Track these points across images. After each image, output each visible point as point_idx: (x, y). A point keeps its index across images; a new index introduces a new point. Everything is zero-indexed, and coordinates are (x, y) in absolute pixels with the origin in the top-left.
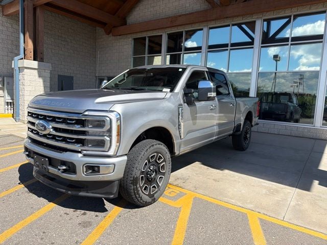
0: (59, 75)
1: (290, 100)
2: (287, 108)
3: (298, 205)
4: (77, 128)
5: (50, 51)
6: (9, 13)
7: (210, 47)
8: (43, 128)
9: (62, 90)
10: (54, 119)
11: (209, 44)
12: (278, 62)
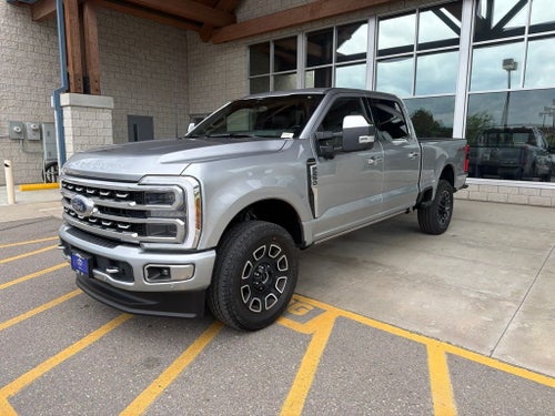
0: (129, 116)
1: (532, 141)
2: (526, 155)
3: (524, 329)
5: (112, 75)
6: (42, 15)
7: (381, 53)
8: (81, 207)
9: (136, 140)
10: (97, 192)
11: (380, 48)
12: (513, 72)
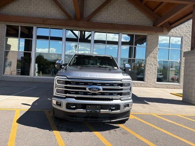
4: (120, 87)
8: (96, 90)
10: (103, 84)
